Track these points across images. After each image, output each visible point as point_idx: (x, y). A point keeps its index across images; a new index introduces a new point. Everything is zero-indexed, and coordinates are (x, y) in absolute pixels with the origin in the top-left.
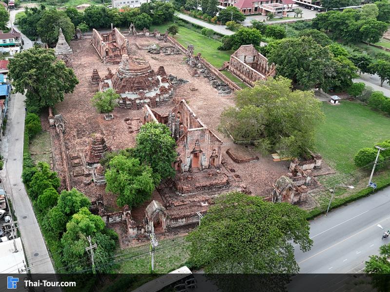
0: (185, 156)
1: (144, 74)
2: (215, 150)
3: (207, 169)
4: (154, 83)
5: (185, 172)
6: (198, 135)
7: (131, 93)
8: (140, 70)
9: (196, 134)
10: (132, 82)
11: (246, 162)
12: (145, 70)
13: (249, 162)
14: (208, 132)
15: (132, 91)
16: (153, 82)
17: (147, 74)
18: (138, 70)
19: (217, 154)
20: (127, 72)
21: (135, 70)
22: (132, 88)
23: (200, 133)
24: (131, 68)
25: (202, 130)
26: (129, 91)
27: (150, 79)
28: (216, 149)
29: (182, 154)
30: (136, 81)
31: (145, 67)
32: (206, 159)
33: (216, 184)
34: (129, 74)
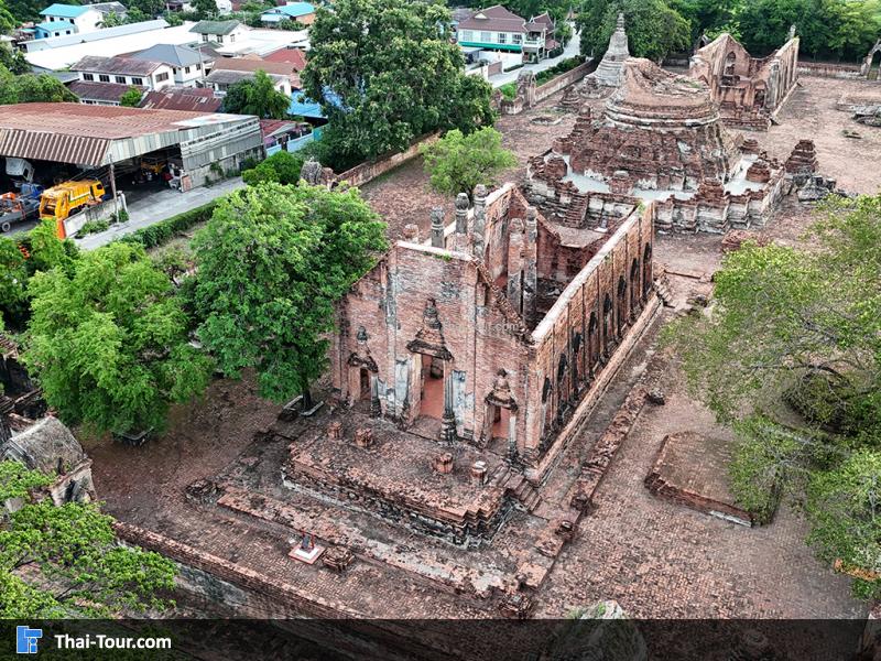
0: (385, 347)
1: (664, 125)
2: (504, 374)
3: (471, 442)
4: (693, 165)
5: (387, 416)
6: (432, 279)
7: (600, 177)
8: (654, 108)
9: (427, 272)
10: (616, 143)
11: (691, 505)
12: (674, 113)
13: (705, 510)
14: (473, 279)
15: (602, 171)
16: (688, 159)
17: (678, 130)
18: (645, 107)
19: (513, 394)
20: (616, 108)
21: (636, 106)
22: (605, 160)
23: (440, 270)
24: (629, 97)
25: (448, 259)
26: (594, 171)
27: (683, 147)
28: (512, 373)
29: (375, 338)
30: (626, 144)
31: (678, 103)
32: (470, 400)
33: (421, 506)
34: (616, 116)
